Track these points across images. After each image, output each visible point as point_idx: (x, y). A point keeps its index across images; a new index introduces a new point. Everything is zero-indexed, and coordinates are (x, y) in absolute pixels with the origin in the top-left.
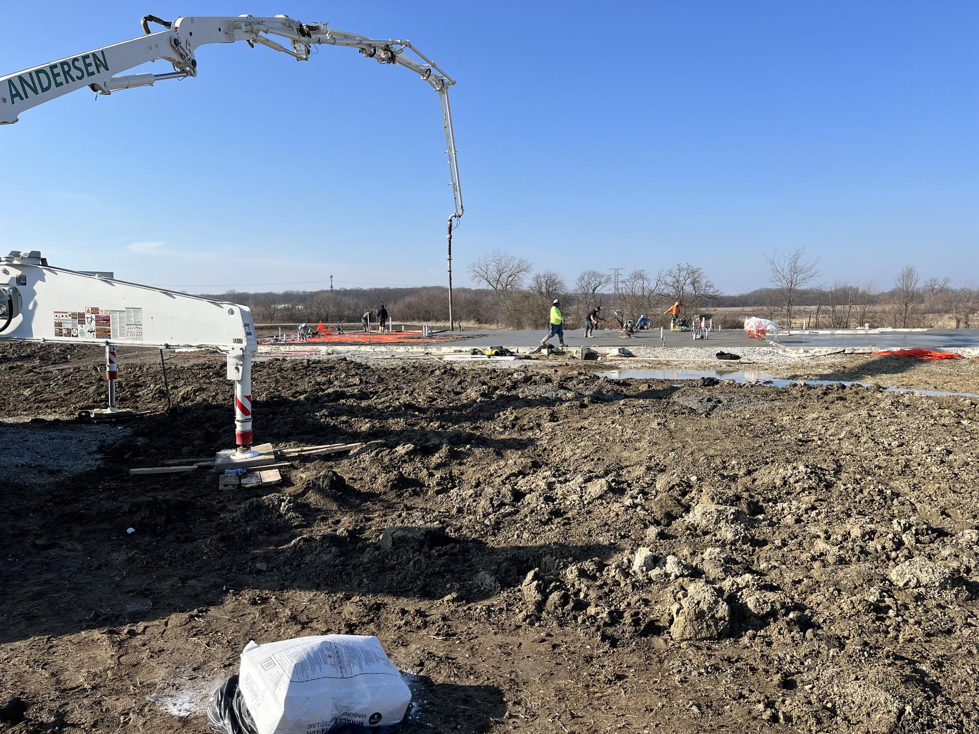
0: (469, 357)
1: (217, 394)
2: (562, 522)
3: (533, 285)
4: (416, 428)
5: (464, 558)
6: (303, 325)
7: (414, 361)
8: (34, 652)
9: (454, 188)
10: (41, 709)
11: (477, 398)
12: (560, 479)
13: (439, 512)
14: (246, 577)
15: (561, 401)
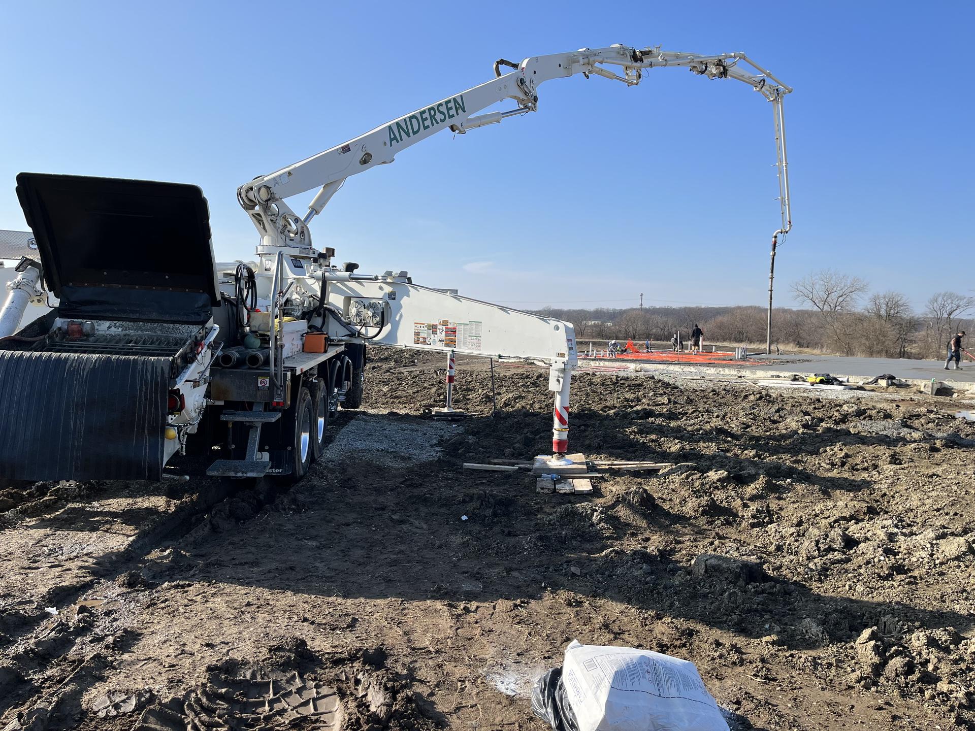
0: (788, 384)
1: (534, 403)
2: (907, 580)
3: (869, 307)
4: (729, 455)
5: (784, 600)
6: (613, 342)
7: (725, 383)
8: (391, 611)
9: (782, 203)
10: (397, 661)
11: (798, 429)
12: (904, 530)
13: (755, 546)
14: (561, 578)
15: (905, 441)
